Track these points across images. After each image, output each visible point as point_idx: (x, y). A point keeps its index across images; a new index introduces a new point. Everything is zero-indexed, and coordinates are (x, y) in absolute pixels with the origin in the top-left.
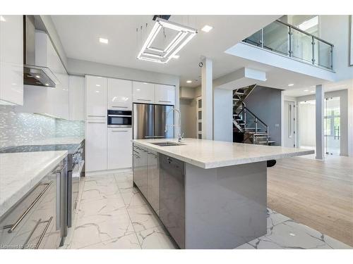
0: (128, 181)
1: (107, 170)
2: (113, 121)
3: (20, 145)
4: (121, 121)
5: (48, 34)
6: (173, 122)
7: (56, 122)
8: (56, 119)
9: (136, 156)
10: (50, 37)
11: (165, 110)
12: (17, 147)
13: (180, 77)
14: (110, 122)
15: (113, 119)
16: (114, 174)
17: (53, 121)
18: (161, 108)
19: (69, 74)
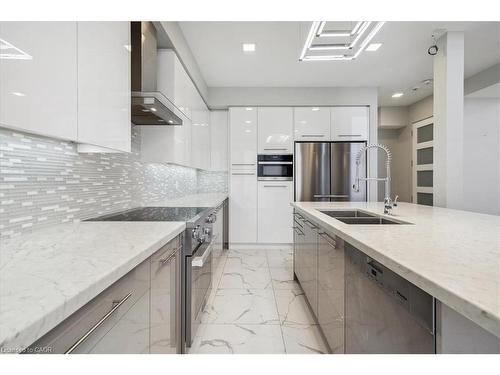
0: (286, 268)
1: (257, 244)
2: (266, 171)
3: (148, 206)
4: (278, 170)
5: (176, 52)
6: (365, 172)
7: (198, 175)
8: (198, 170)
9: (298, 230)
10: (178, 56)
11: (349, 150)
12: (145, 209)
13: (379, 88)
14: (261, 173)
15: (265, 168)
16: (266, 250)
17: (194, 173)
18: (342, 147)
19: (210, 110)
